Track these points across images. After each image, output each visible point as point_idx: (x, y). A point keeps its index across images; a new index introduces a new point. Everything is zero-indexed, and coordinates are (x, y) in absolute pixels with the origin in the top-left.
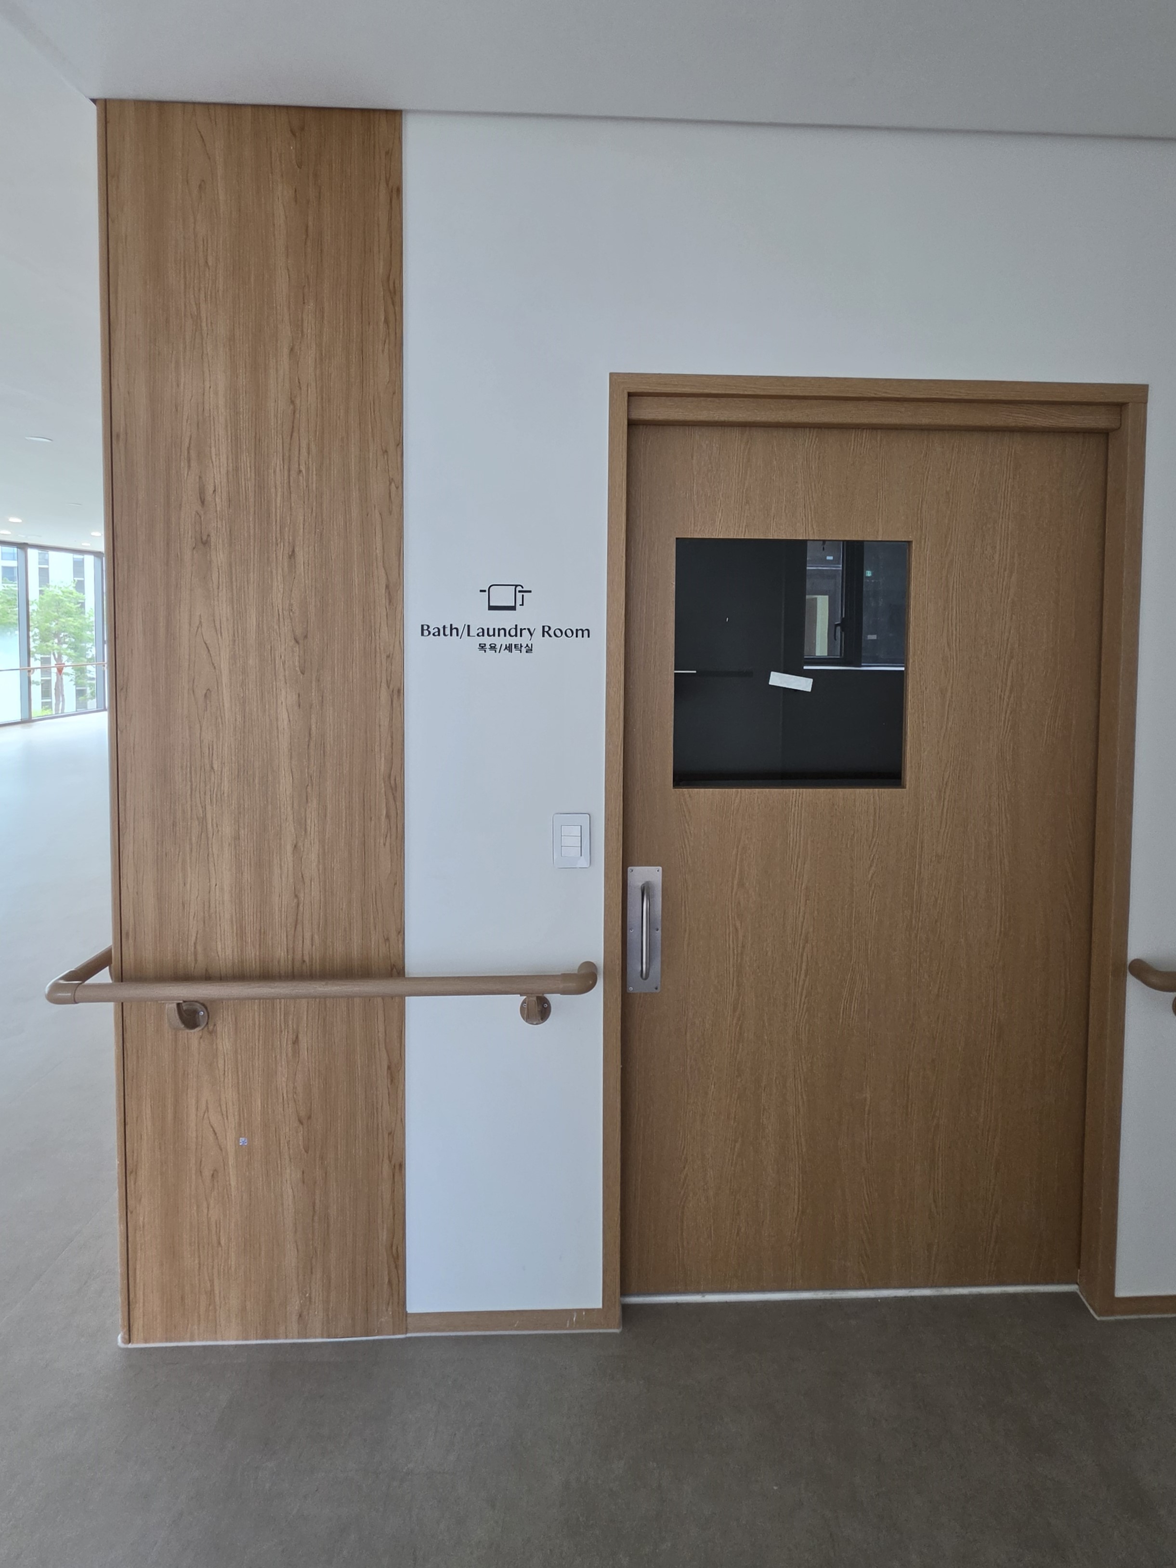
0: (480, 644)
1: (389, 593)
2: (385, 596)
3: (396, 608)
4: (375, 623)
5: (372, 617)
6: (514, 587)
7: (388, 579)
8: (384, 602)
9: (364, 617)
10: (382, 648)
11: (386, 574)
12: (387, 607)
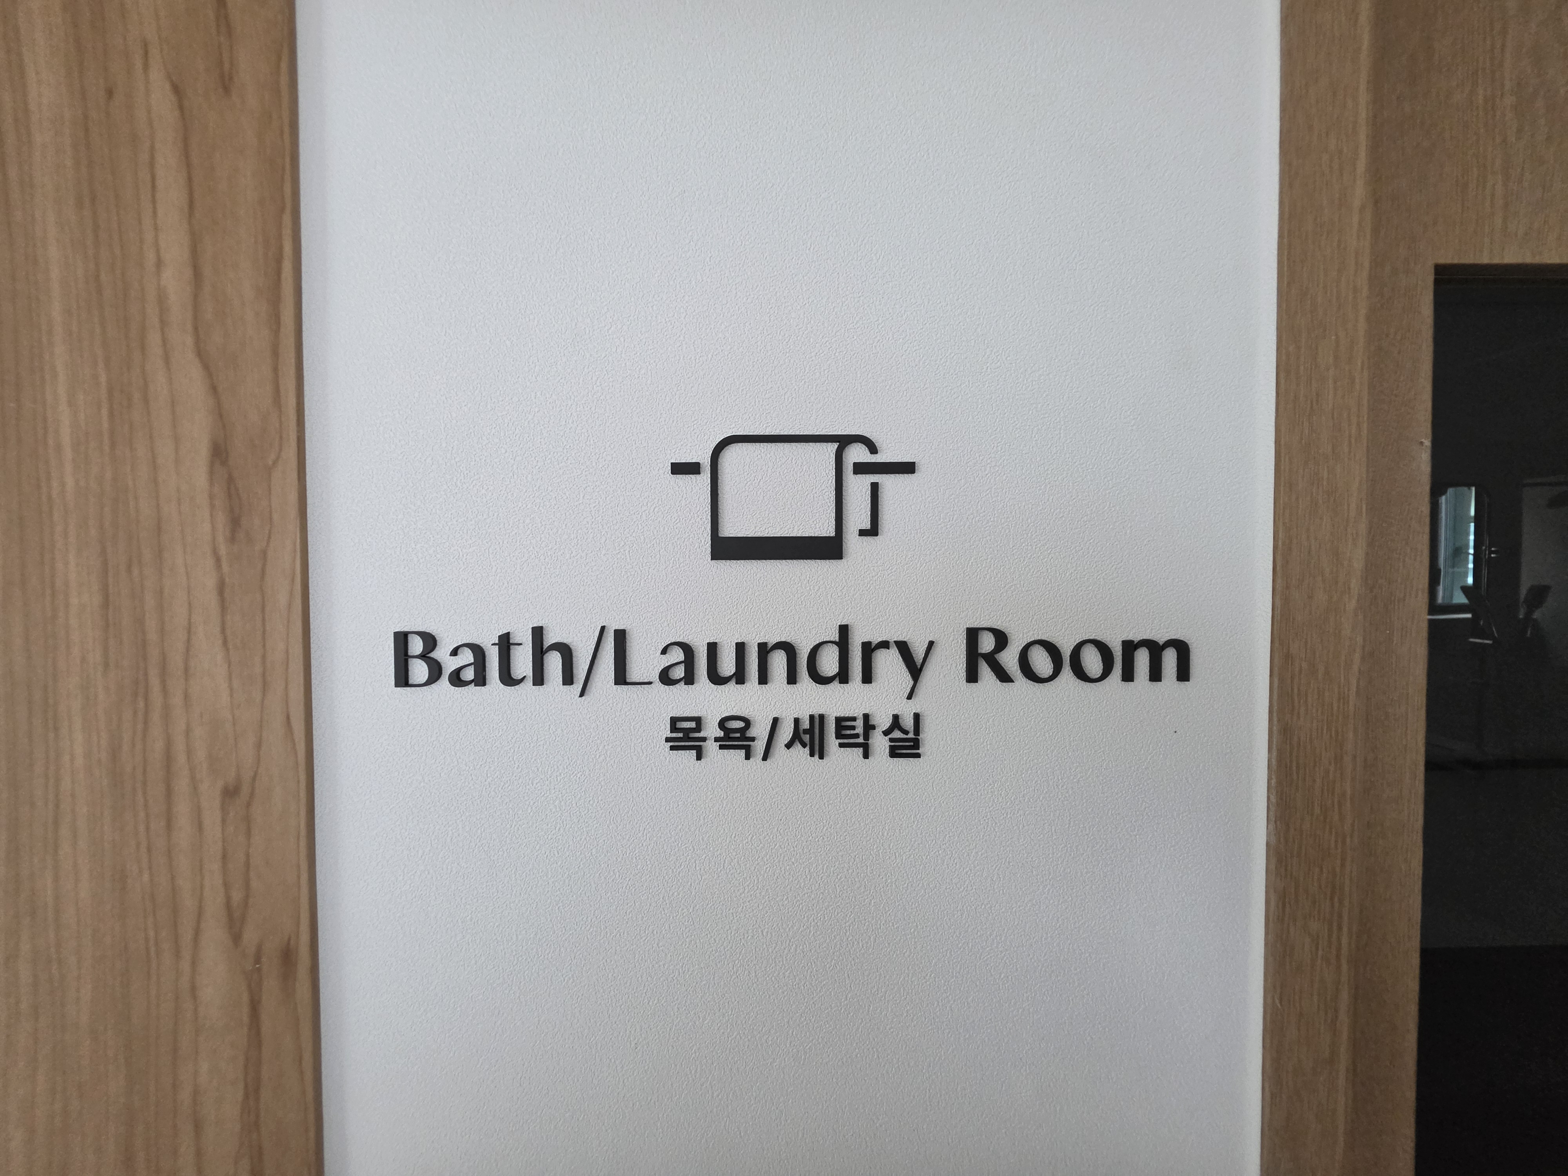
0: (674, 721)
1: (230, 480)
2: (211, 497)
3: (264, 553)
4: (162, 631)
5: (150, 601)
6: (836, 445)
7: (220, 414)
8: (207, 527)
9: (106, 604)
10: (201, 754)
11: (214, 389)
12: (223, 550)
